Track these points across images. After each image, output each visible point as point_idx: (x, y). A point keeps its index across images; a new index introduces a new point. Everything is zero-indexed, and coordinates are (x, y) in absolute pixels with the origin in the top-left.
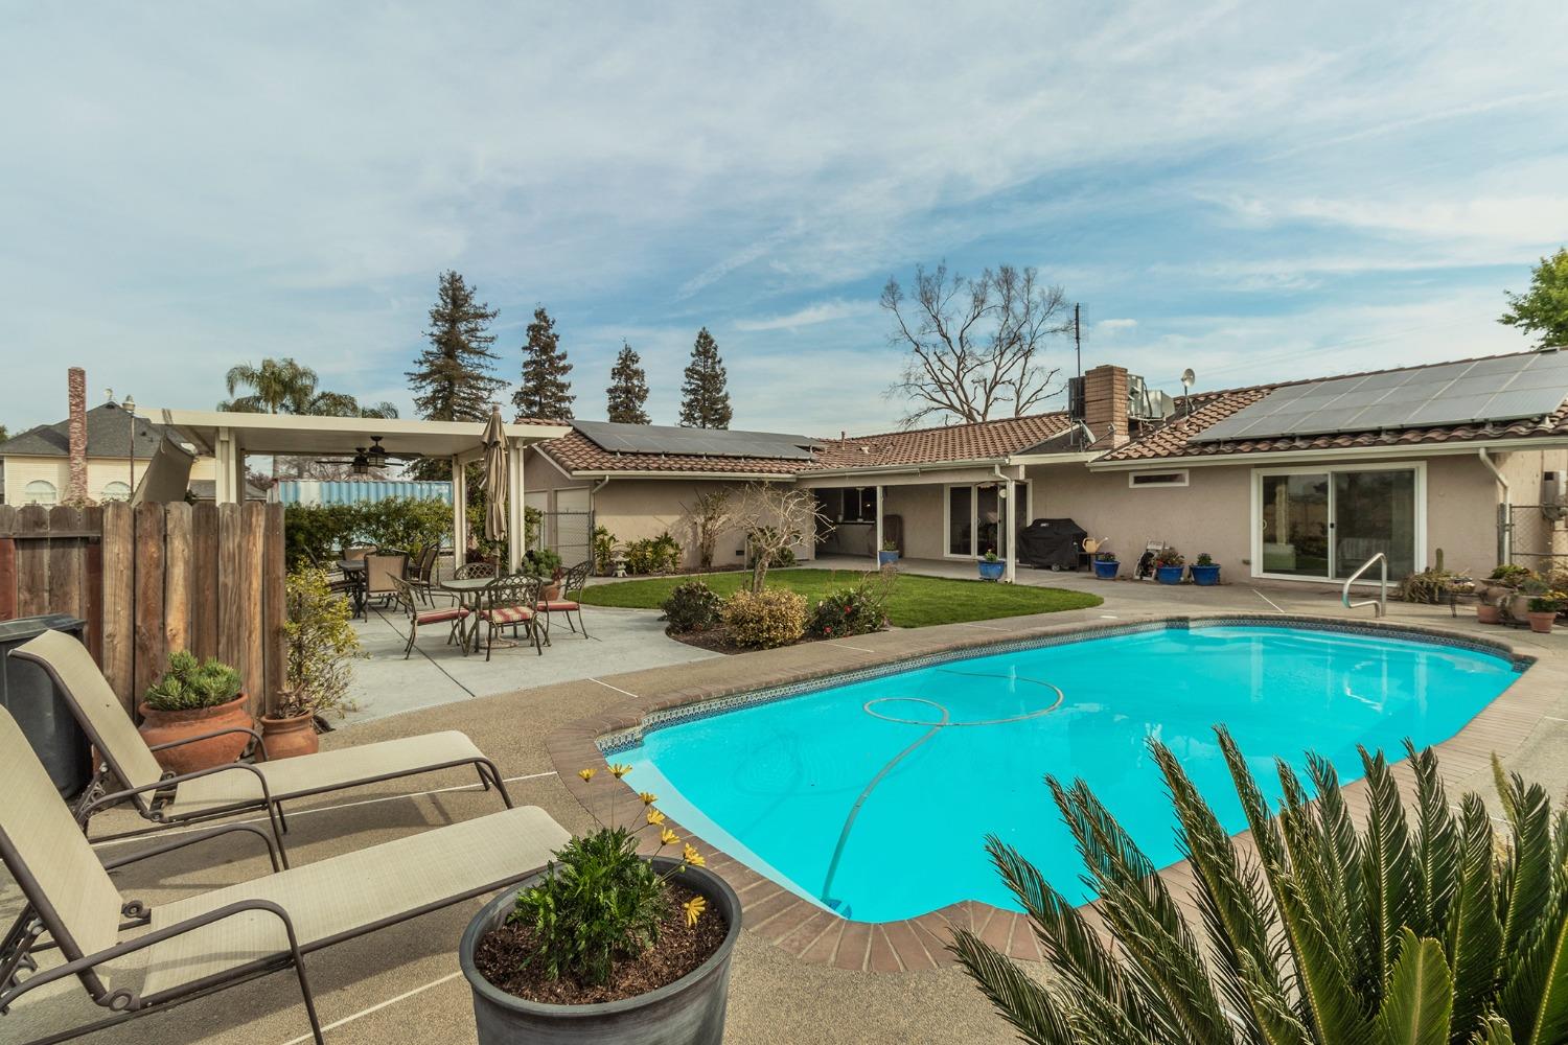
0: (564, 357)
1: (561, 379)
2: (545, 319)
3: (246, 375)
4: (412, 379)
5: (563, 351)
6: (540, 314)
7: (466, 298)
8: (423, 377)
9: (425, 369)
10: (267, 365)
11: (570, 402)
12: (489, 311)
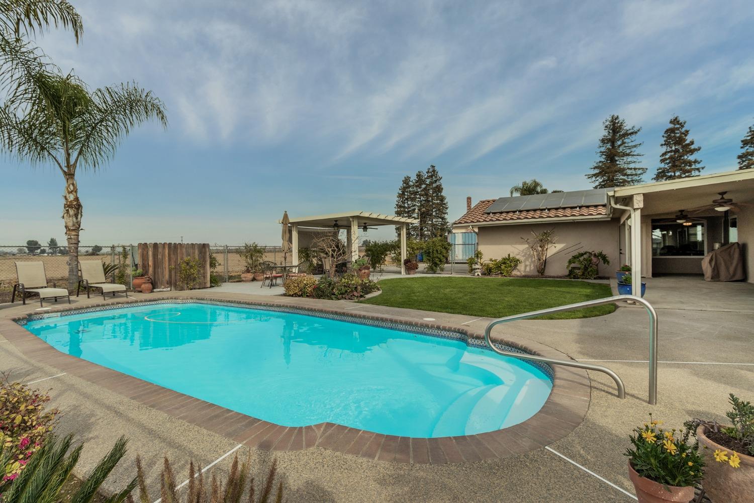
0: (692, 143)
1: (692, 158)
2: (678, 123)
3: (517, 190)
4: (589, 178)
5: (691, 140)
6: (675, 121)
7: (620, 127)
8: (596, 175)
9: (597, 171)
10: (524, 183)
11: (699, 171)
12: (635, 129)
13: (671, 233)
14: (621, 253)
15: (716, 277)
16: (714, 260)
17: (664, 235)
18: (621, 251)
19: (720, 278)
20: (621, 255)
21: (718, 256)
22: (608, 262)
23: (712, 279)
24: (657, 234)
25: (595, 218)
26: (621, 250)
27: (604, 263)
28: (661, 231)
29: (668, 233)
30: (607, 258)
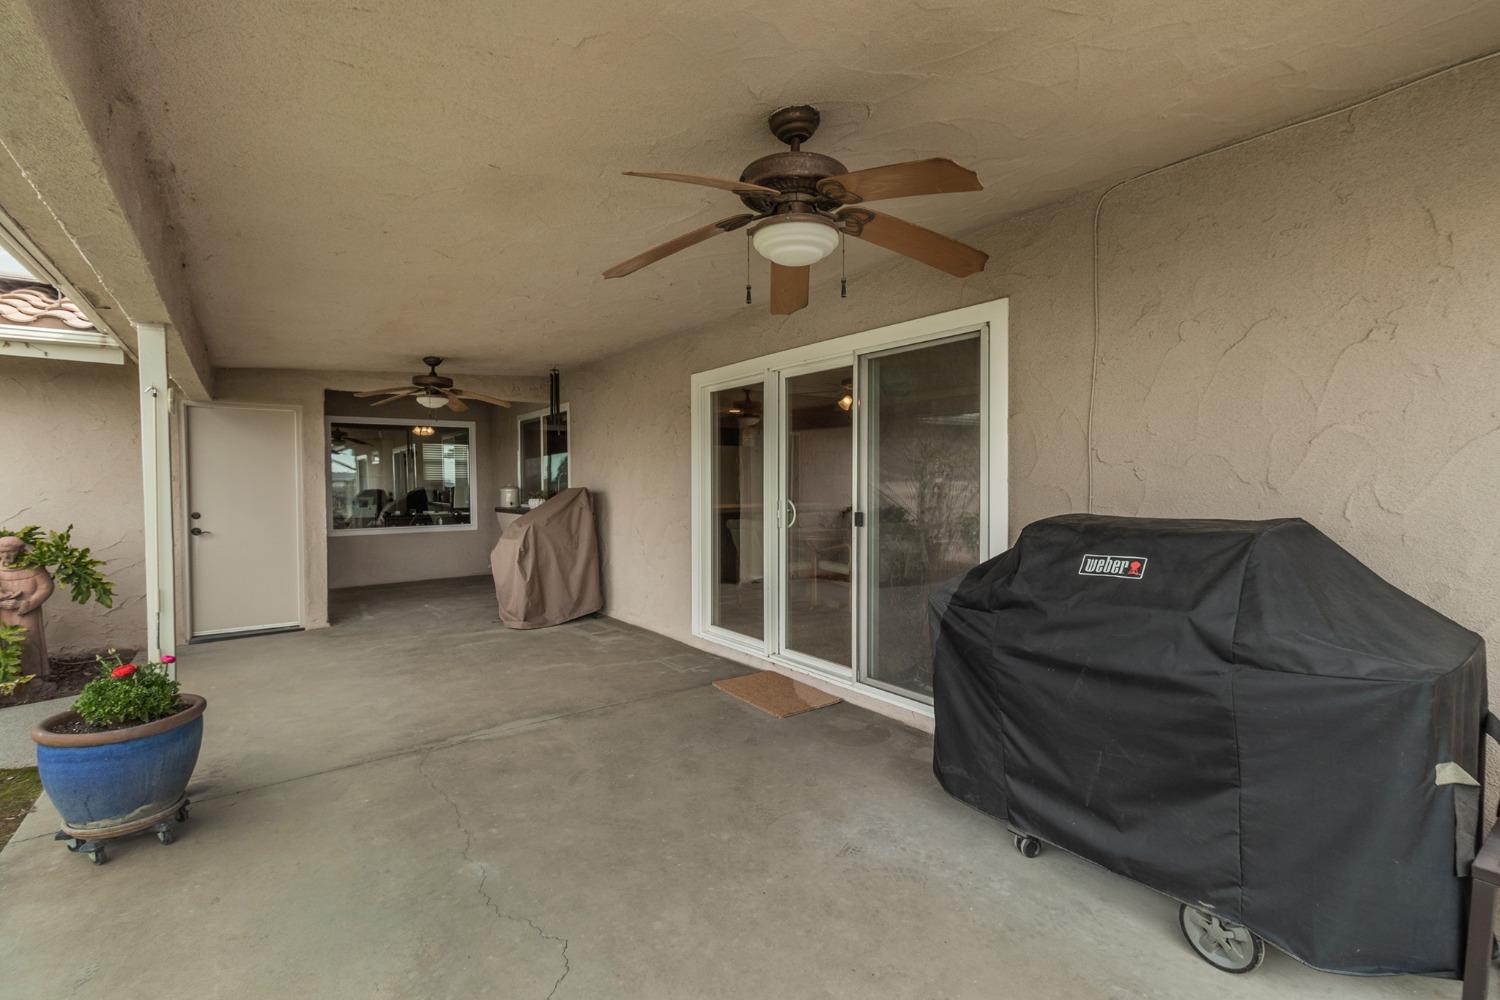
13: (377, 459)
14: (195, 532)
15: (535, 611)
16: (531, 553)
17: (361, 465)
18: (197, 524)
19: (547, 615)
20: (196, 538)
21: (542, 535)
22: (105, 592)
23: (525, 620)
24: (345, 461)
25: (27, 344)
26: (196, 516)
27: (80, 595)
28: (356, 454)
29: (370, 460)
30: (98, 569)
